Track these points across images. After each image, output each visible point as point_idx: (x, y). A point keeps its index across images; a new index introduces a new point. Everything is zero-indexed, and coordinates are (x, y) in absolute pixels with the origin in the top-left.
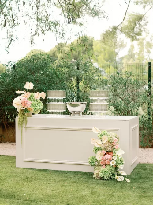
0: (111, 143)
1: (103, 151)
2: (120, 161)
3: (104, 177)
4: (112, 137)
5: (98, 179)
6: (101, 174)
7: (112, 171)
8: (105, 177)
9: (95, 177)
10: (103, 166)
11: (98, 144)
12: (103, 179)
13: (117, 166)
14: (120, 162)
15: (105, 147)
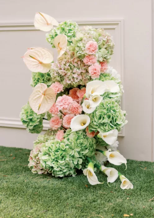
0: (80, 59)
1: (57, 84)
2: (109, 117)
3: (52, 167)
4: (81, 40)
5: (40, 172)
6: (46, 157)
7: (82, 150)
8: (55, 169)
9: (32, 167)
10: (58, 133)
11: (41, 63)
12: (53, 175)
13: (98, 132)
14: (106, 120)
15: (60, 71)
